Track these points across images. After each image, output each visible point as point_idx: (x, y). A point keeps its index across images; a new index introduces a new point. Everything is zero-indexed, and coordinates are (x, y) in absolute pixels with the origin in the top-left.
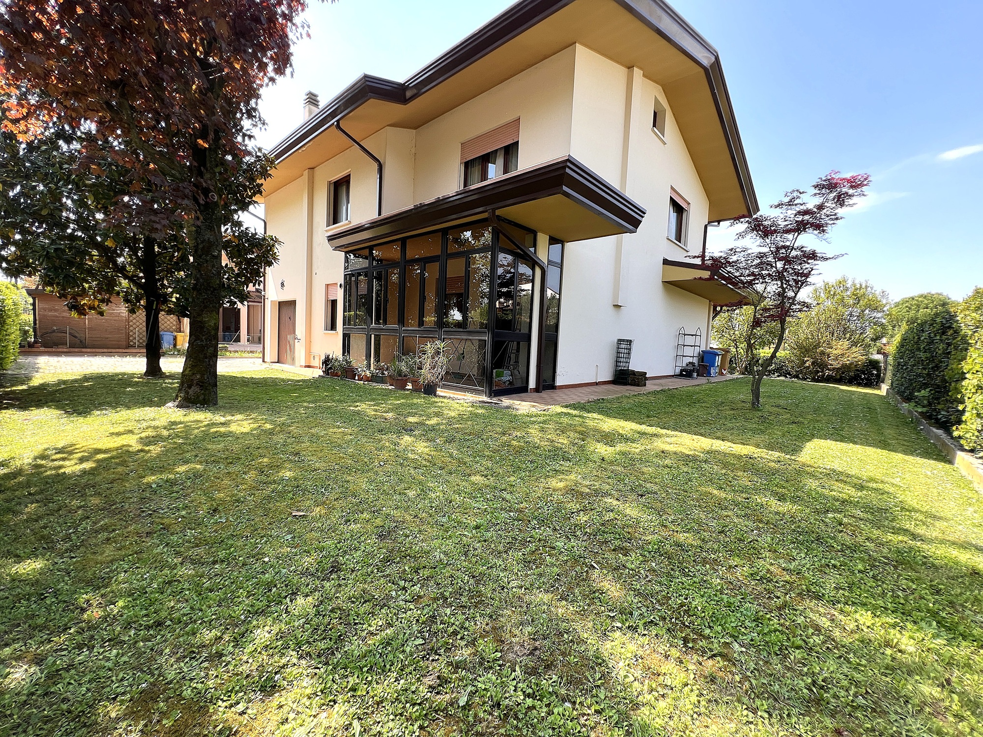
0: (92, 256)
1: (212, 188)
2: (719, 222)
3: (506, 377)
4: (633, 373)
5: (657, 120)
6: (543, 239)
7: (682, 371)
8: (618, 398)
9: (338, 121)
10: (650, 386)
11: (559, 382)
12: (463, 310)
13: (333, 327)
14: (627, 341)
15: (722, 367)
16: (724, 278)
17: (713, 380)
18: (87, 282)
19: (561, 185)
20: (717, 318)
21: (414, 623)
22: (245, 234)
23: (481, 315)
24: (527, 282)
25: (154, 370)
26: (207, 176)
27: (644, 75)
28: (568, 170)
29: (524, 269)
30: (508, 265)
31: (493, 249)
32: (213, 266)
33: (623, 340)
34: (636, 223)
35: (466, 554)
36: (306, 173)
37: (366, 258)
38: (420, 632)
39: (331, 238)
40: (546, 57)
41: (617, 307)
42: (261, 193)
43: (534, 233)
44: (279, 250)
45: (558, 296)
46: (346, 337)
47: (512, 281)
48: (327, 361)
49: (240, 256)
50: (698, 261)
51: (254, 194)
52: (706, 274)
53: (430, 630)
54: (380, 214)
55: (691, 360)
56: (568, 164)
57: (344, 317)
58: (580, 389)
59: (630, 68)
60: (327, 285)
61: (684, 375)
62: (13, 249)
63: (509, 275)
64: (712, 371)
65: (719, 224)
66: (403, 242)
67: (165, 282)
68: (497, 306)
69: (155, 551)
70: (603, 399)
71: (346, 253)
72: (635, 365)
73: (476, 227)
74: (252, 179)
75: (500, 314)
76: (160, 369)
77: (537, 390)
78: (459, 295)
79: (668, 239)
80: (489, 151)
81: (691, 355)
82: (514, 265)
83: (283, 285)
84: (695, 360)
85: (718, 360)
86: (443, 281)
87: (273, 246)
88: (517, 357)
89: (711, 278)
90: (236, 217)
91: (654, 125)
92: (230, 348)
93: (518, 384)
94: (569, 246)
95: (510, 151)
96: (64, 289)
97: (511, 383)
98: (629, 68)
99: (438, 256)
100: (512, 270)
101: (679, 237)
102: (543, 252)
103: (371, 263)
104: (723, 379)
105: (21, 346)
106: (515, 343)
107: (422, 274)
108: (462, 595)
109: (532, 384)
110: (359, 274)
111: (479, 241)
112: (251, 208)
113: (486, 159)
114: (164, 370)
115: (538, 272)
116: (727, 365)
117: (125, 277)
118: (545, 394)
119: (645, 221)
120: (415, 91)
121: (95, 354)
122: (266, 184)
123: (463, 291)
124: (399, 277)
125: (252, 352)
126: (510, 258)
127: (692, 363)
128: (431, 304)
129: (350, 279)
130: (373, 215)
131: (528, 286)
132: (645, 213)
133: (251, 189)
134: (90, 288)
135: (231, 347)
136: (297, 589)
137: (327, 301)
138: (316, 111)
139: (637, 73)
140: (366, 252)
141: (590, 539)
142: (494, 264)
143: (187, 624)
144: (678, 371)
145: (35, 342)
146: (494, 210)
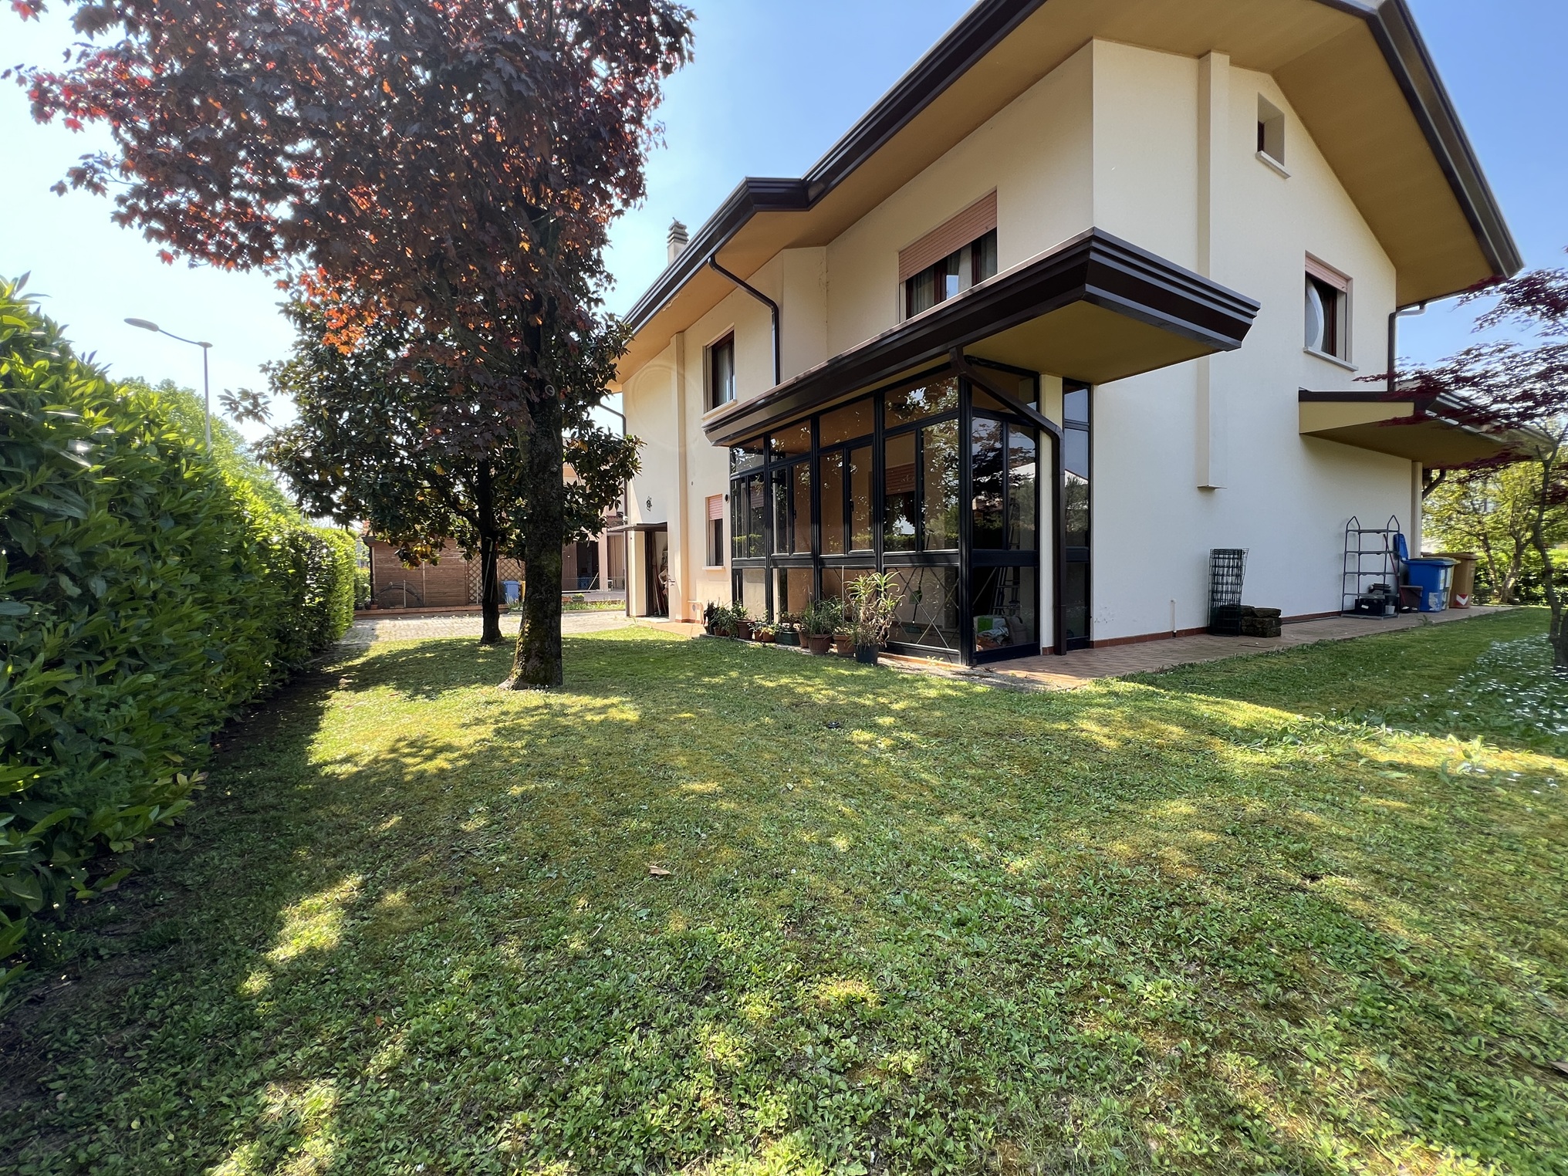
0: (422, 488)
1: (548, 379)
2: (1422, 303)
3: (997, 627)
4: (1251, 612)
5: (1266, 137)
6: (1051, 386)
7: (1358, 603)
8: (1224, 662)
9: (712, 256)
10: (1289, 636)
11: (1098, 634)
12: (915, 518)
13: (718, 560)
14: (1234, 552)
15: (1457, 589)
16: (1452, 413)
17: (1434, 619)
18: (419, 523)
19: (1082, 284)
20: (1433, 493)
21: (847, 1122)
22: (596, 437)
23: (947, 523)
24: (1026, 461)
25: (491, 633)
26: (542, 362)
27: (1233, 63)
28: (1094, 256)
29: (1019, 440)
30: (990, 436)
31: (963, 413)
32: (553, 486)
33: (1224, 552)
34: (1237, 331)
35: (941, 979)
36: (674, 340)
37: (760, 452)
38: (858, 1147)
39: (712, 428)
40: (1038, 78)
41: (1207, 490)
42: (613, 376)
43: (1034, 377)
44: (641, 454)
45: (1083, 482)
46: (737, 576)
47: (998, 461)
48: (711, 612)
49: (591, 469)
50: (1382, 386)
51: (606, 380)
52: (1406, 410)
53: (876, 1145)
54: (778, 382)
55: (1379, 580)
56: (1095, 244)
57: (733, 542)
58: (1140, 647)
59: (1202, 55)
60: (708, 499)
61: (1364, 612)
62: (344, 489)
63: (991, 454)
64: (1432, 599)
65: (1422, 308)
66: (814, 421)
67: (504, 514)
68: (974, 507)
69: (463, 920)
70: (1191, 665)
71: (732, 447)
72: (1253, 596)
73: (931, 380)
74: (602, 360)
75: (980, 521)
76: (499, 633)
77: (1057, 650)
78: (907, 496)
79: (1308, 353)
80: (946, 254)
81: (1377, 570)
82: (1003, 437)
83: (649, 504)
84: (1390, 581)
85: (1445, 578)
86: (879, 476)
87: (633, 449)
88: (1015, 592)
89: (1418, 418)
90: (585, 416)
91: (1261, 147)
92: (587, 598)
93: (1020, 640)
94: (1102, 391)
95: (983, 248)
96: (395, 534)
97: (1007, 639)
98: (1199, 57)
99: (870, 436)
100: (998, 445)
101: (1330, 345)
102: (1053, 407)
103: (768, 461)
104: (1460, 615)
105: (356, 607)
106: (1010, 569)
107: (846, 468)
108: (936, 1072)
109: (1047, 639)
110: (752, 478)
111: (937, 404)
112: (603, 400)
113: (942, 269)
114: (504, 633)
115: (1046, 443)
116: (1468, 586)
117: (460, 513)
118: (1071, 657)
119: (1257, 324)
120: (822, 186)
121: (431, 615)
122: (619, 363)
123: (913, 489)
124: (811, 477)
125: (614, 602)
126: (991, 424)
127: (1382, 588)
128: (861, 515)
129: (739, 486)
130: (769, 386)
131: (1028, 470)
132: (1256, 309)
133: (601, 373)
134: (422, 529)
135: (588, 596)
136: (650, 1015)
137: (709, 522)
138: (683, 247)
139: (1219, 62)
140: (760, 444)
141: (1203, 972)
142: (965, 438)
143: (489, 1059)
144: (1349, 603)
145: (372, 602)
146: (960, 348)
